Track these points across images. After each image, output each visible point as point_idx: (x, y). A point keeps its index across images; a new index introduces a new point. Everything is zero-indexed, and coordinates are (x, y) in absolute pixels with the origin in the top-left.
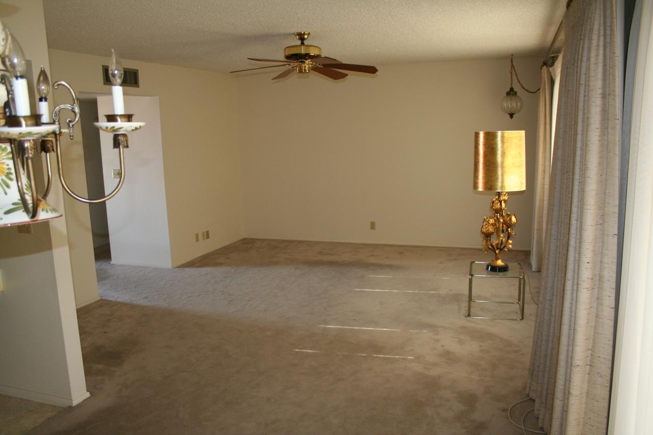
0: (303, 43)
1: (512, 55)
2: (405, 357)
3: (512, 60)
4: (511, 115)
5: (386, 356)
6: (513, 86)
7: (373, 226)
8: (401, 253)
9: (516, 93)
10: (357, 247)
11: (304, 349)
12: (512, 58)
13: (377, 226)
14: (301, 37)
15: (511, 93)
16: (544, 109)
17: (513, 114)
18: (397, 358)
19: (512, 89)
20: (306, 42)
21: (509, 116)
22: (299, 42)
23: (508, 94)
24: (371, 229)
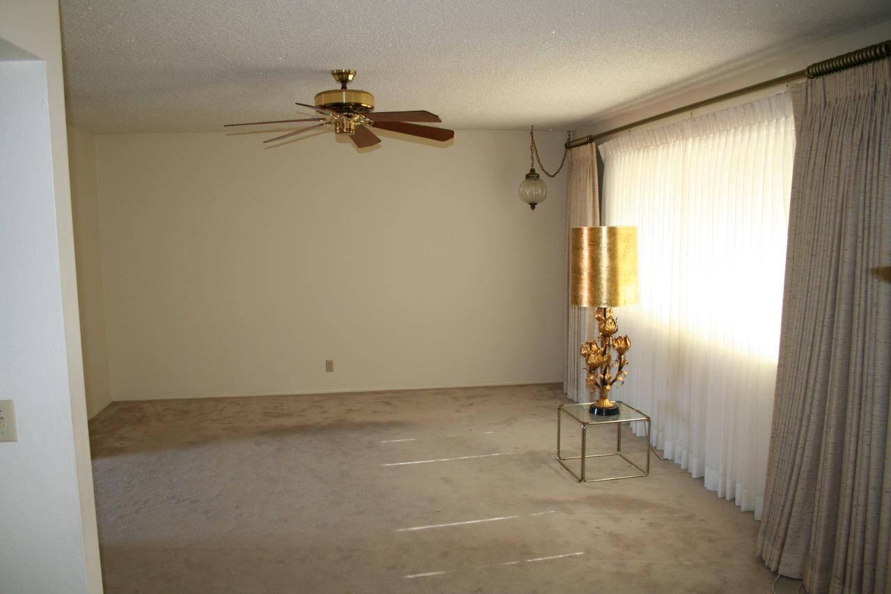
0: (344, 87)
1: (533, 126)
2: (572, 554)
3: (532, 133)
4: (533, 206)
5: (546, 558)
6: (534, 167)
7: (329, 366)
8: (387, 403)
9: (538, 176)
10: (318, 400)
11: (419, 572)
12: (532, 130)
13: (335, 367)
14: (342, 78)
15: (532, 175)
16: (592, 198)
17: (536, 204)
18: (560, 558)
19: (533, 171)
20: (349, 86)
21: (530, 206)
22: (339, 86)
23: (528, 177)
24: (327, 371)
